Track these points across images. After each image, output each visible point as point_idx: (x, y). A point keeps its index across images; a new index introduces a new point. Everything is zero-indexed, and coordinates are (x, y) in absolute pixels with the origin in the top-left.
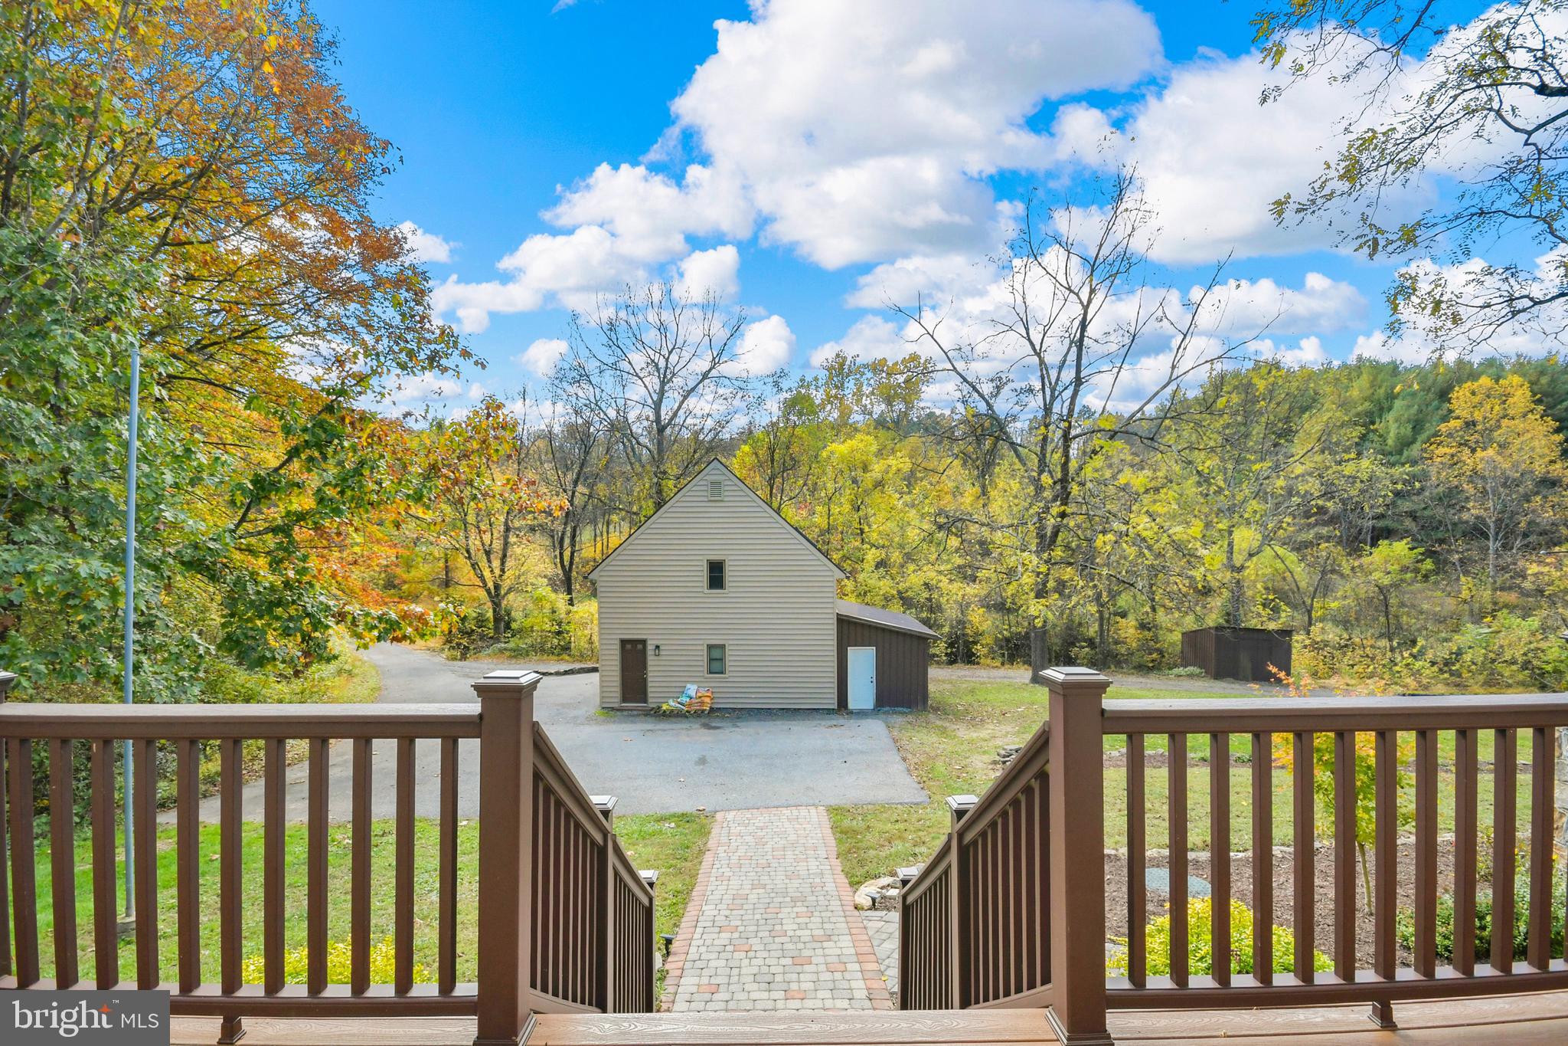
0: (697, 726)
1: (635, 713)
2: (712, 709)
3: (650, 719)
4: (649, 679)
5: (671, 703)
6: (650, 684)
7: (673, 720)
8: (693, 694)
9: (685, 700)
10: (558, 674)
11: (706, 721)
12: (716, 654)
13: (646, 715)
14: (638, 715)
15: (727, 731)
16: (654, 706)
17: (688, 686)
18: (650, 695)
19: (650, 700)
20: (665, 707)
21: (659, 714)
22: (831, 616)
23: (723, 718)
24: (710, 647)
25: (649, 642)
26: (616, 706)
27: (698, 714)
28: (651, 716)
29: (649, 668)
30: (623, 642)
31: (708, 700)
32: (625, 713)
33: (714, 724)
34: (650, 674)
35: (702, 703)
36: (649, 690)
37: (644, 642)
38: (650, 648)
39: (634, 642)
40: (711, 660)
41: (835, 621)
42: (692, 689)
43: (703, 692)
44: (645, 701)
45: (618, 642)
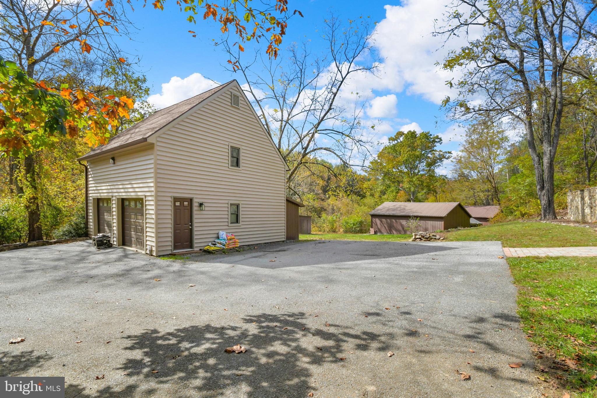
4: (195, 229)
6: (195, 233)
16: (198, 249)
17: (221, 232)
18: (195, 241)
19: (195, 246)
24: (232, 206)
25: (195, 200)
26: (171, 253)
29: (195, 221)
34: (195, 225)
36: (195, 238)
37: (191, 200)
38: (195, 204)
39: (183, 200)
40: (231, 214)
42: (224, 234)
43: (230, 236)
44: (191, 247)
45: (171, 200)
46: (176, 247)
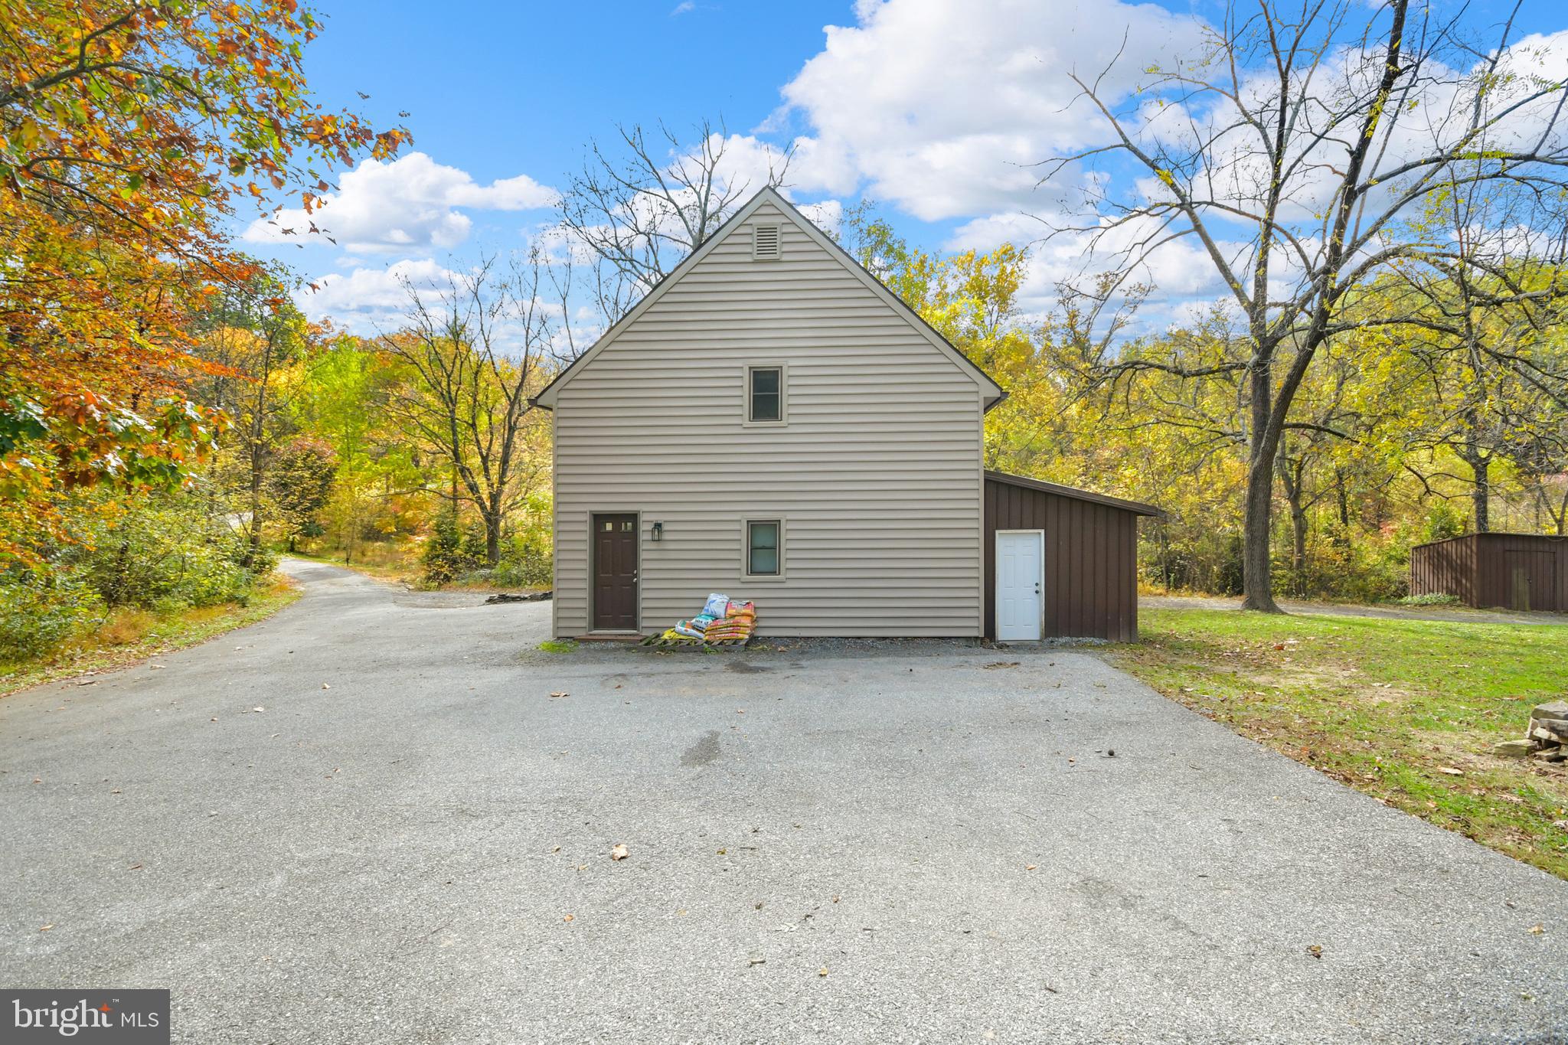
0: (721, 667)
1: (612, 645)
2: (753, 639)
3: (633, 656)
4: (643, 585)
5: (679, 627)
6: (643, 595)
7: (678, 656)
8: (720, 612)
9: (704, 621)
10: (533, 598)
11: (741, 658)
12: (763, 539)
13: (628, 649)
14: (615, 650)
15: (779, 676)
16: (650, 633)
17: (712, 596)
18: (643, 614)
19: (644, 623)
20: (667, 635)
21: (655, 648)
22: (974, 476)
23: (773, 652)
24: (754, 526)
25: (643, 517)
26: (582, 634)
27: (726, 647)
28: (639, 650)
29: (643, 565)
30: (598, 519)
31: (746, 622)
32: (596, 645)
33: (753, 664)
34: (643, 575)
35: (736, 627)
36: (643, 604)
37: (633, 517)
38: (645, 527)
39: (617, 518)
40: (753, 549)
41: (981, 485)
42: (717, 602)
43: (738, 607)
44: (634, 625)
45: (587, 518)
46: (598, 622)
